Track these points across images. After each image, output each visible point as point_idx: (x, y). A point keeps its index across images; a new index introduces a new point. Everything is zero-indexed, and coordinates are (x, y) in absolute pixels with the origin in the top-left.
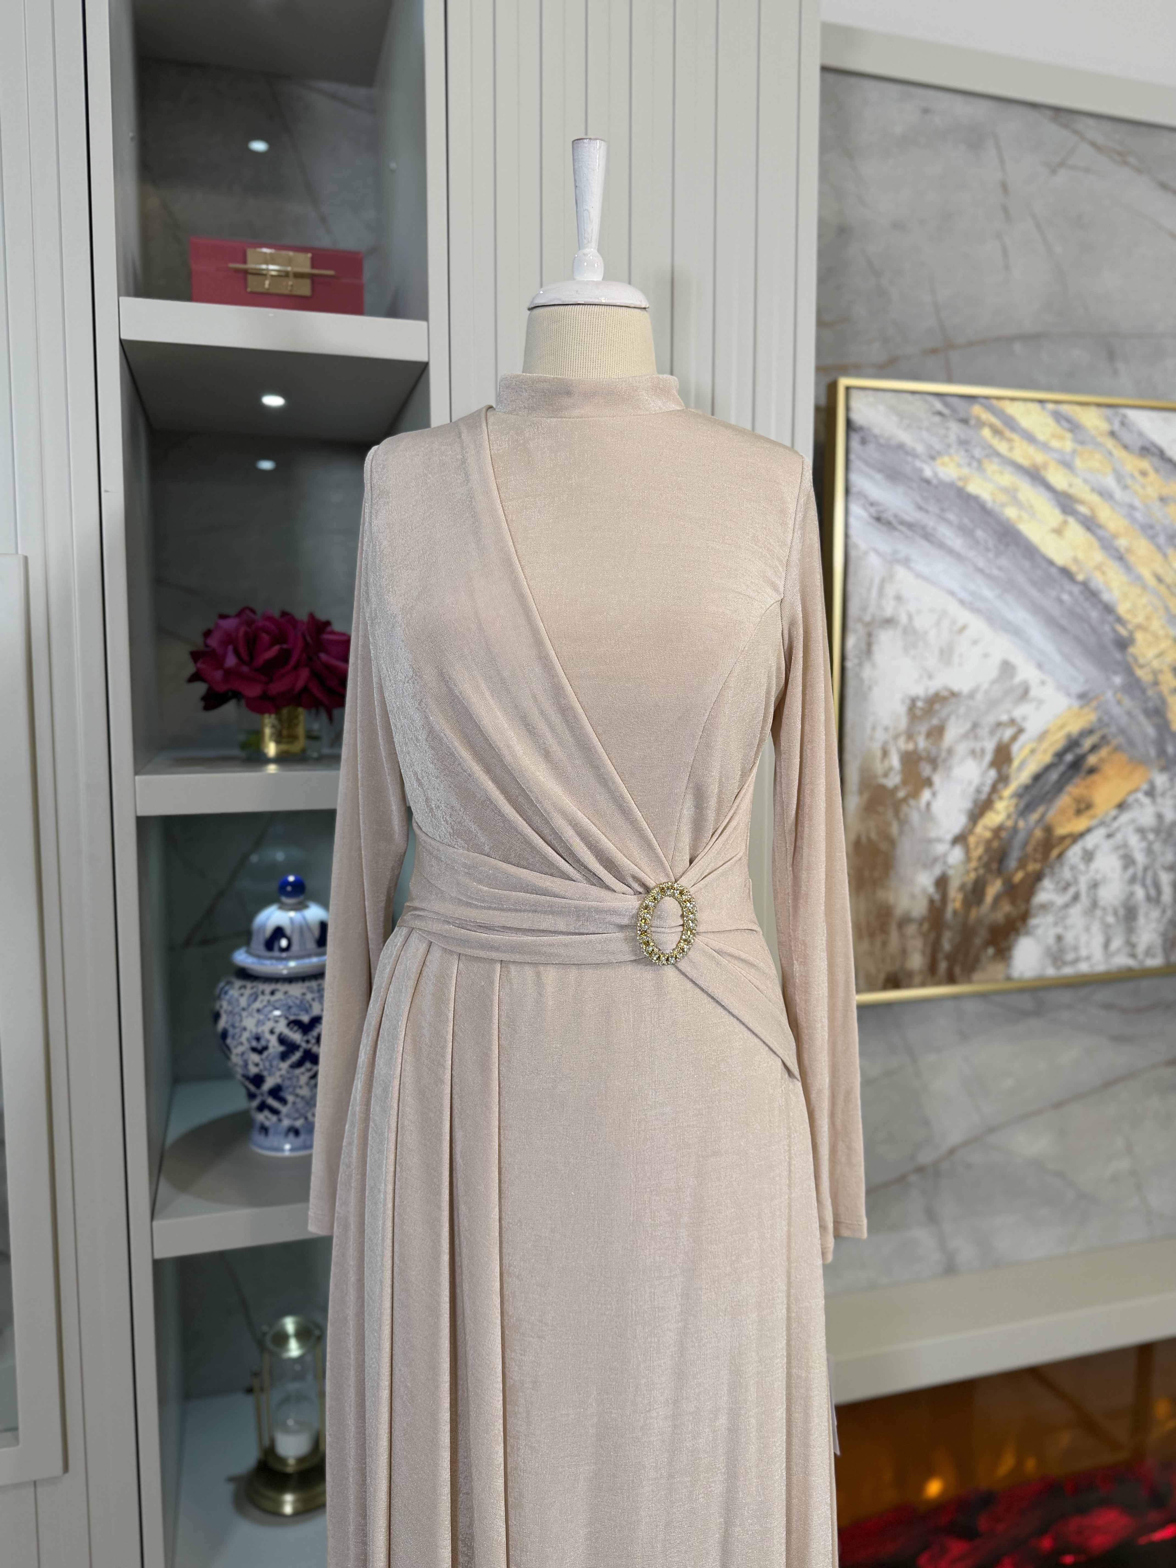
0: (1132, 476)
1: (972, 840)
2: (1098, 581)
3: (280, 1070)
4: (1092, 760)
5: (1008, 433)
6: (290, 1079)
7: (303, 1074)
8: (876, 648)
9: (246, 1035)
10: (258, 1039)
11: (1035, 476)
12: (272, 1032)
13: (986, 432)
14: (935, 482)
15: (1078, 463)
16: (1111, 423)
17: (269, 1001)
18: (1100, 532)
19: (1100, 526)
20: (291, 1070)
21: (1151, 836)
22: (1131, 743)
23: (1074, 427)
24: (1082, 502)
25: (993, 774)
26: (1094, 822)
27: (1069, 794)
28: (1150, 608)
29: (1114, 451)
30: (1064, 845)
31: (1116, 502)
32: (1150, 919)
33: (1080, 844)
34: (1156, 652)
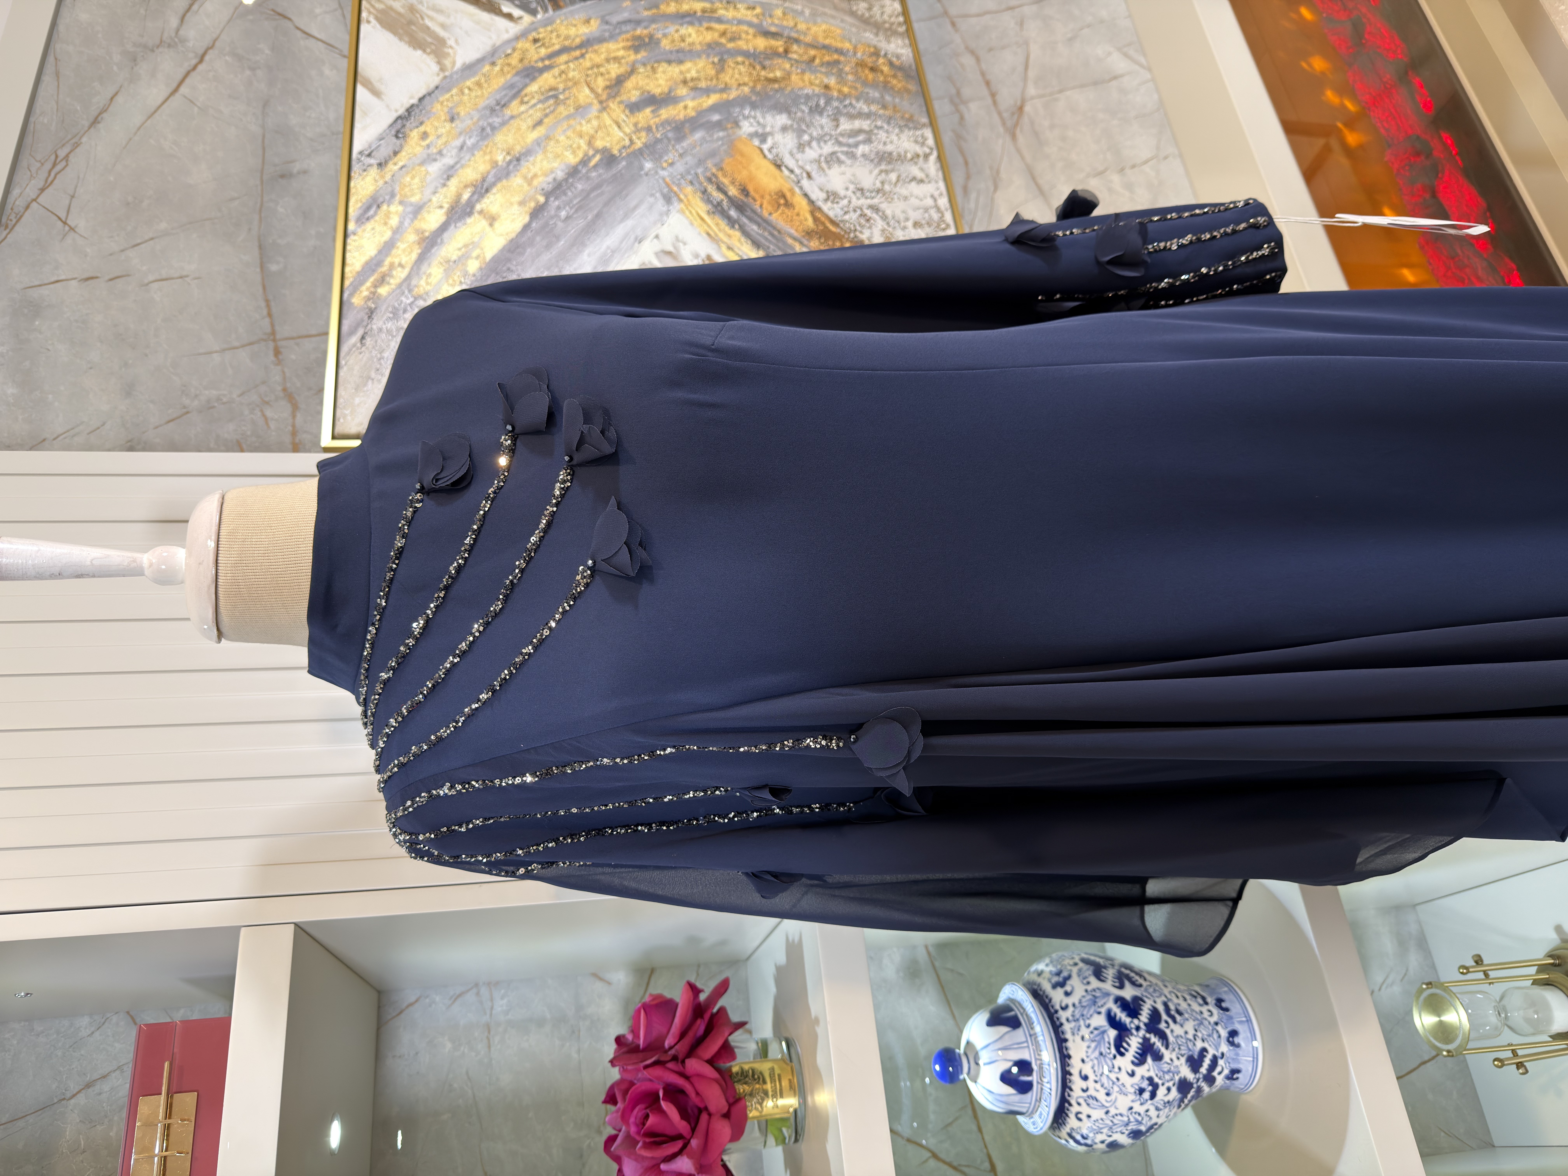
0: (428, 146)
2: (543, 182)
3: (1172, 1060)
4: (733, 191)
5: (384, 269)
6: (1179, 1049)
7: (1172, 1031)
9: (1137, 1107)
10: (1141, 1091)
11: (431, 241)
12: (1132, 1074)
13: (381, 291)
15: (415, 199)
16: (370, 165)
17: (1096, 1082)
19: (484, 180)
20: (1170, 1047)
21: (806, 137)
22: (713, 154)
23: (374, 204)
24: (458, 197)
26: (797, 190)
27: (770, 214)
28: (569, 133)
29: (401, 164)
30: (823, 219)
31: (456, 163)
32: (888, 140)
33: (820, 204)
34: (616, 128)
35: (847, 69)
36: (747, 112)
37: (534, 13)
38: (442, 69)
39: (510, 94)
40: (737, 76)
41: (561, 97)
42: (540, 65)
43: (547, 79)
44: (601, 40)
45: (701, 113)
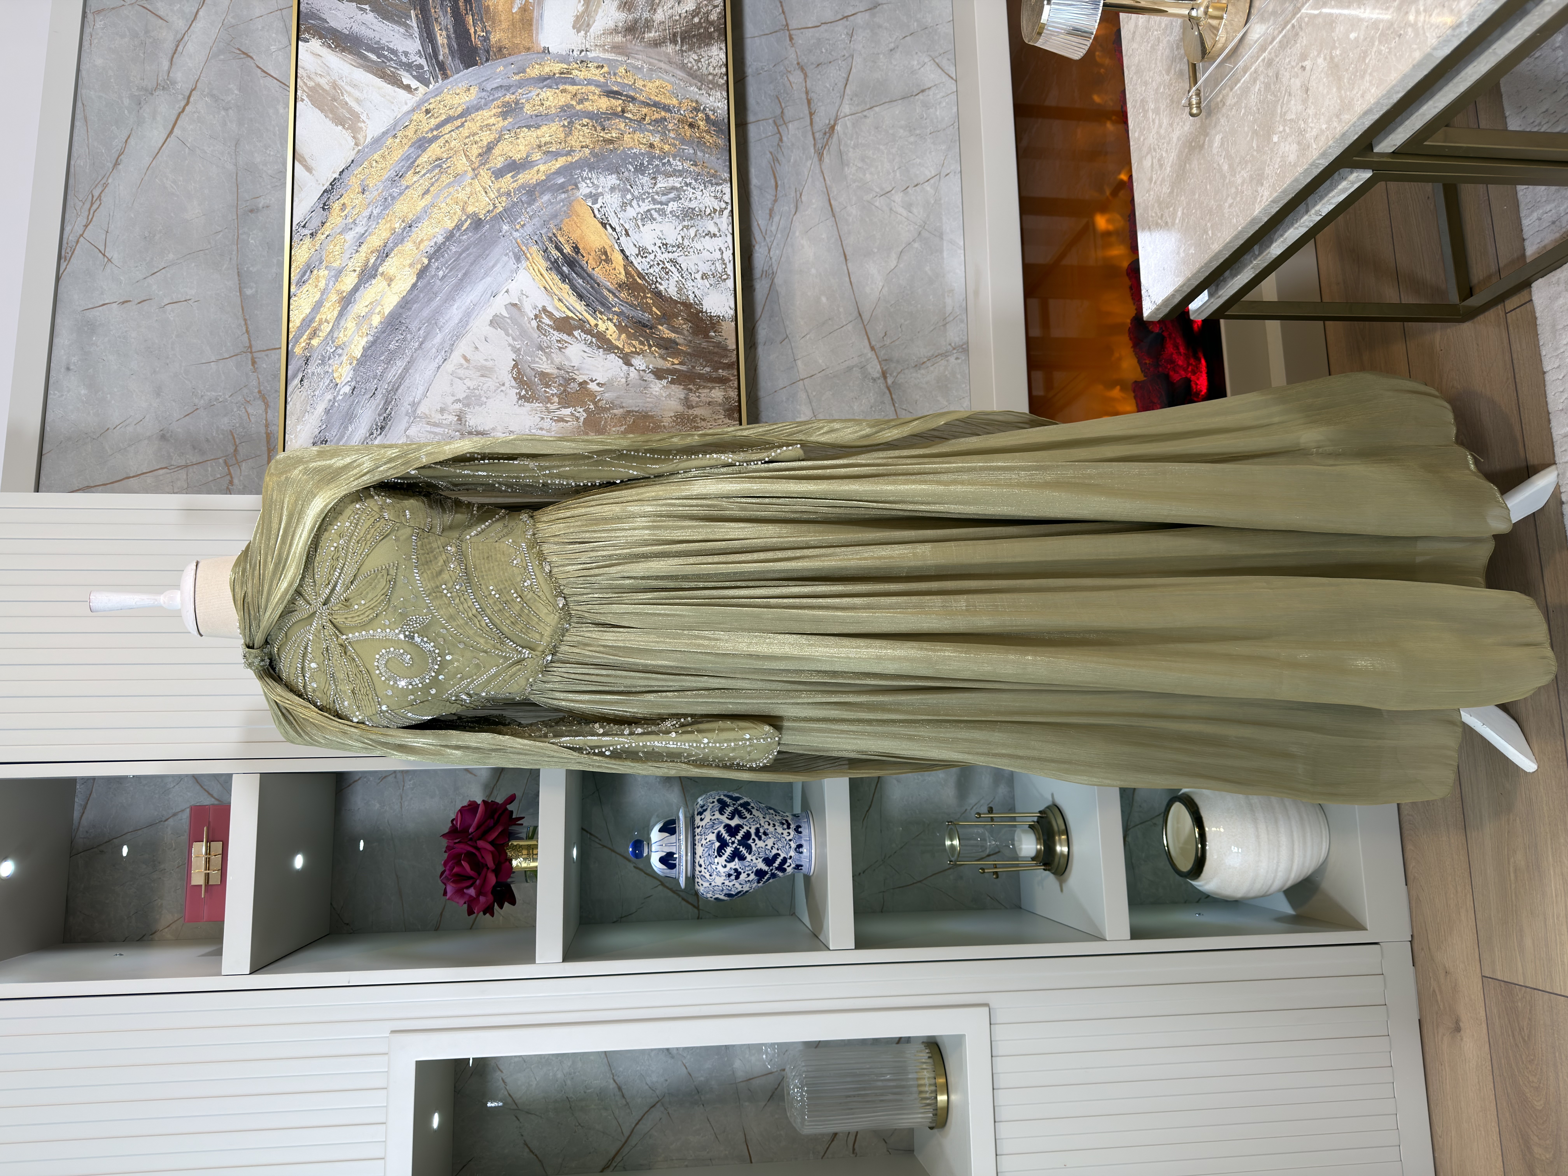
0: (346, 217)
1: (627, 350)
2: (427, 246)
3: (753, 859)
4: (567, 249)
5: (315, 325)
7: (756, 844)
8: (480, 429)
11: (347, 301)
12: (725, 866)
13: (315, 342)
14: (353, 384)
15: (336, 265)
16: (306, 235)
18: (390, 245)
19: (386, 245)
20: (753, 852)
21: (629, 196)
22: (555, 216)
23: (309, 268)
24: (368, 260)
25: (576, 333)
26: (616, 246)
27: (593, 269)
28: (448, 200)
29: (327, 233)
30: (633, 272)
31: (366, 231)
32: (694, 196)
33: (632, 258)
34: (484, 194)
35: (670, 126)
36: (585, 174)
37: (426, 83)
38: (356, 144)
39: (407, 165)
40: (581, 138)
41: (444, 166)
42: (430, 135)
43: (434, 150)
44: (478, 108)
45: (549, 178)
